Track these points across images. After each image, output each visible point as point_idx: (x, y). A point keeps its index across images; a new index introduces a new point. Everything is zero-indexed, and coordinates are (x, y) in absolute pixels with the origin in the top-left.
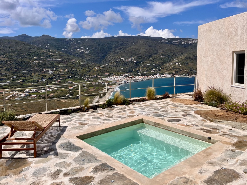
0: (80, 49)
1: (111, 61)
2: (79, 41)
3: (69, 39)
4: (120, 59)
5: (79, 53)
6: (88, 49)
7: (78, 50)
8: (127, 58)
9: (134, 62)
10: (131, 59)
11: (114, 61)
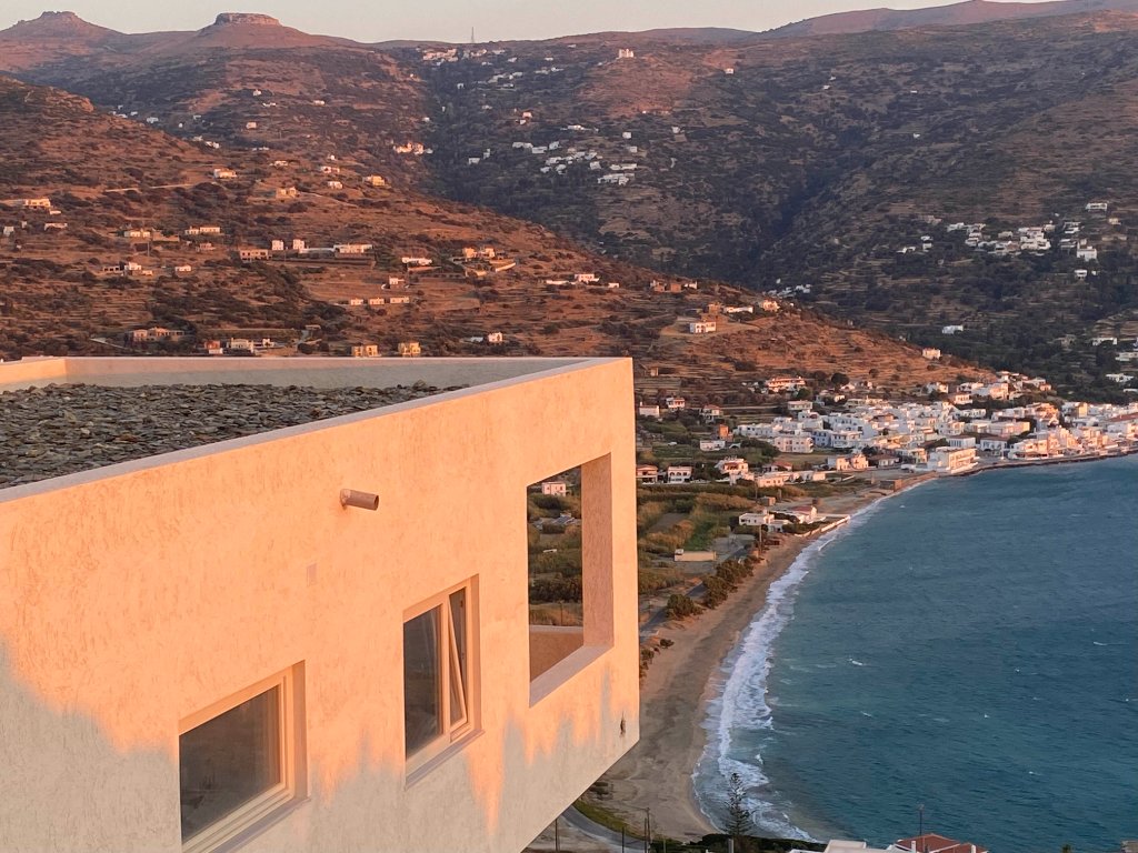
0: (554, 145)
1: (848, 258)
2: (549, 64)
3: (461, 48)
4: (938, 234)
5: (544, 180)
6: (631, 143)
7: (535, 151)
8: (1006, 226)
9: (1081, 263)
10: (1047, 235)
11: (878, 257)
